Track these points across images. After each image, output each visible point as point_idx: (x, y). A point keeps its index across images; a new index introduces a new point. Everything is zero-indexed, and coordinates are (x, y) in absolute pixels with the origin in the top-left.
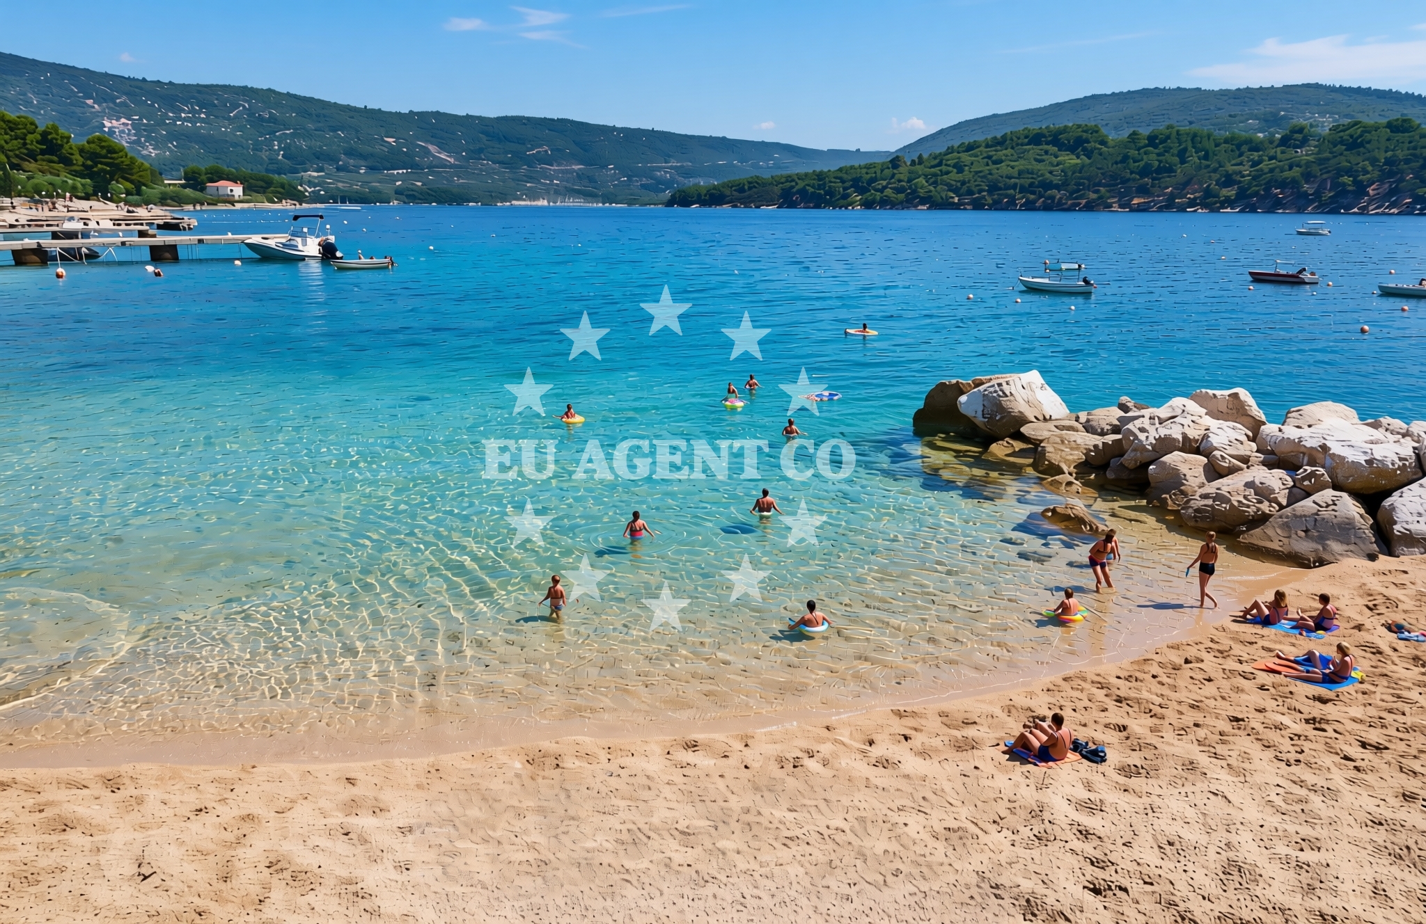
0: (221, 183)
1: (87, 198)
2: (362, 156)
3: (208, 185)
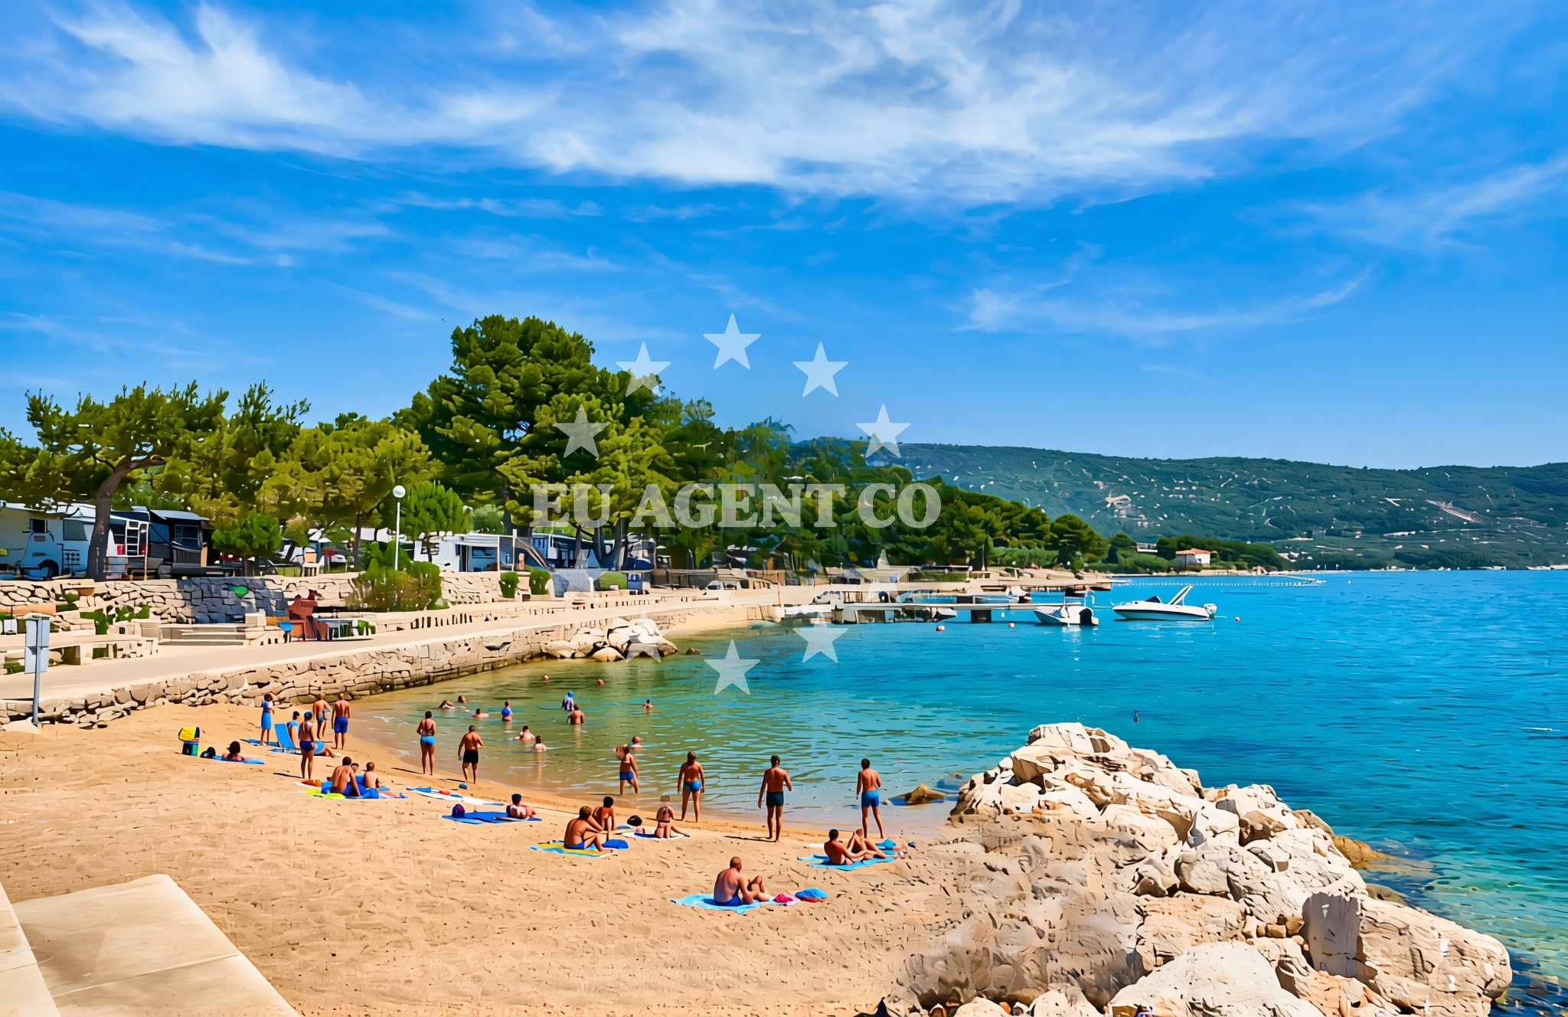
0: (1193, 551)
1: (1050, 567)
2: (1363, 520)
3: (1177, 553)
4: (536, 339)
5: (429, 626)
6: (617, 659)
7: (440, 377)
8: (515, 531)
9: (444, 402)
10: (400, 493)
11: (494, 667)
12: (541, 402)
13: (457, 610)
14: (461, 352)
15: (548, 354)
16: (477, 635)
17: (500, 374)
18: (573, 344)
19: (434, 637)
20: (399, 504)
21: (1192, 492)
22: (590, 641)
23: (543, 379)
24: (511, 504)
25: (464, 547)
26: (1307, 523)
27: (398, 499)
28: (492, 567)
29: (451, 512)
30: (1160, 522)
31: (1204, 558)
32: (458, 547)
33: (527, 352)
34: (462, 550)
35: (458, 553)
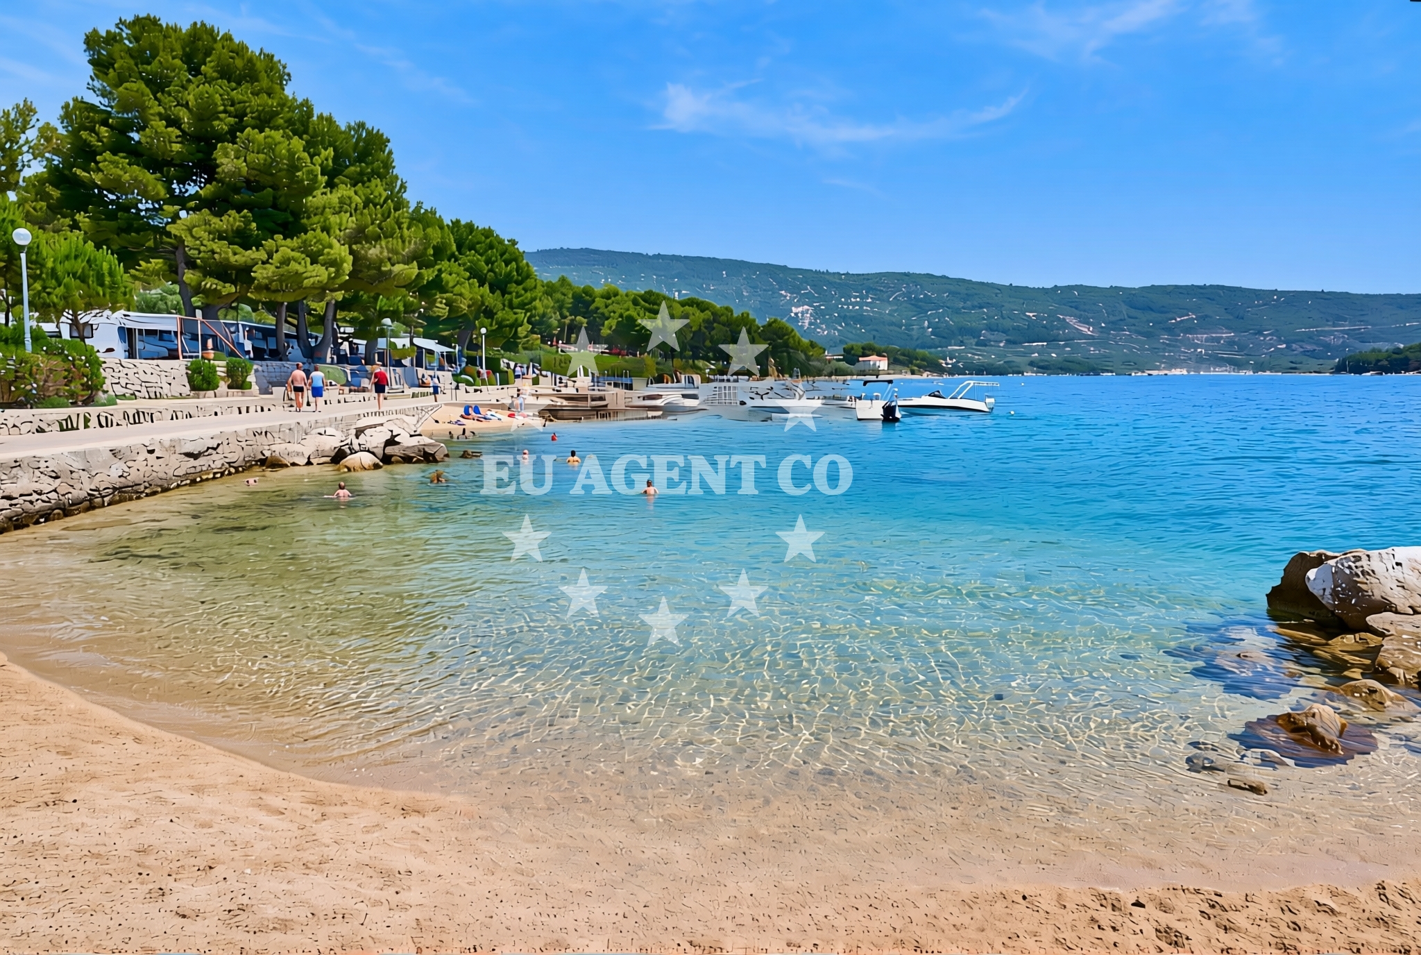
0: (871, 357)
2: (1004, 331)
3: (861, 359)
4: (208, 53)
5: (86, 426)
6: (376, 466)
7: (75, 100)
8: (199, 313)
9: (84, 134)
10: (25, 236)
11: (194, 481)
12: (221, 138)
13: (130, 406)
14: (101, 65)
15: (226, 73)
16: (166, 438)
17: (159, 95)
18: (260, 66)
19: (94, 441)
20: (23, 256)
21: (867, 304)
22: (332, 443)
23: (222, 108)
24: (189, 276)
25: (130, 330)
26: (963, 333)
27: (21, 248)
28: (173, 355)
29: (107, 280)
30: (838, 330)
31: (883, 364)
32: (121, 329)
33: (195, 71)
34: (127, 334)
35: (122, 338)
